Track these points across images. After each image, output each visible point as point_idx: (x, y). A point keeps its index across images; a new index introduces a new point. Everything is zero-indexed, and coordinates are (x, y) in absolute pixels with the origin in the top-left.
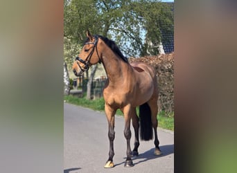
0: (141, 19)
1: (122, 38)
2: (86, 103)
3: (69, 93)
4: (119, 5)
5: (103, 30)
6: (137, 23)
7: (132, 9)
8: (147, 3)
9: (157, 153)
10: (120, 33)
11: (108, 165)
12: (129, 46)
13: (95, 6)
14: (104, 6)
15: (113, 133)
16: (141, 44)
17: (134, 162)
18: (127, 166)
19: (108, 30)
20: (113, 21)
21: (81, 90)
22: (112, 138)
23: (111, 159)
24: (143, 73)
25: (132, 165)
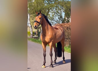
0: (62, 8)
1: (54, 16)
2: (39, 41)
3: (32, 37)
4: (53, 2)
5: (47, 12)
6: (61, 10)
7: (59, 4)
8: (65, 2)
9: (64, 62)
10: (53, 14)
11: (43, 67)
12: (57, 19)
13: (43, 2)
14: (47, 3)
15: (45, 54)
16: (62, 18)
17: (54, 66)
18: (51, 67)
19: (49, 12)
20: (51, 9)
21: (37, 36)
22: (45, 56)
23: (44, 64)
24: (58, 30)
25: (53, 67)
